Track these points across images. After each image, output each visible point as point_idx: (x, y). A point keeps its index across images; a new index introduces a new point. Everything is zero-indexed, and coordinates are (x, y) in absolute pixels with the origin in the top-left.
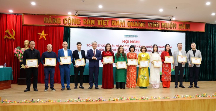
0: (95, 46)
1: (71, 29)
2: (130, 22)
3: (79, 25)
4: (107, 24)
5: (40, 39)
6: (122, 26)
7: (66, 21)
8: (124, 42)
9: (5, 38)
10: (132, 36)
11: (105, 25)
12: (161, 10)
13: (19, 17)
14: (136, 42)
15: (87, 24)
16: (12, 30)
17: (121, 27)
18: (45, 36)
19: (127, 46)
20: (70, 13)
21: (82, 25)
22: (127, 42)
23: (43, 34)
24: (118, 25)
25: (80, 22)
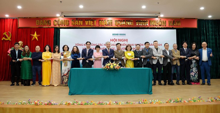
0: (109, 45)
1: (60, 29)
2: (117, 21)
3: (68, 26)
4: (95, 24)
5: (32, 40)
6: (110, 25)
7: (55, 23)
8: (112, 41)
9: (2, 39)
10: (120, 34)
11: (93, 24)
12: (144, 7)
13: (15, 20)
14: (125, 40)
15: (75, 24)
16: (9, 32)
17: (109, 26)
18: (38, 37)
19: (115, 45)
20: (58, 15)
21: (71, 26)
22: (115, 40)
23: (35, 36)
24: (105, 24)
25: (69, 23)
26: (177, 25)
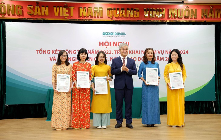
1: (6, 23)
2: (112, 9)
3: (21, 17)
4: (72, 15)
6: (98, 17)
8: (101, 45)
10: (116, 34)
11: (68, 15)
15: (35, 14)
17: (96, 19)
21: (26, 16)
22: (106, 44)
24: (90, 15)
25: (23, 11)
26: (216, 17)
